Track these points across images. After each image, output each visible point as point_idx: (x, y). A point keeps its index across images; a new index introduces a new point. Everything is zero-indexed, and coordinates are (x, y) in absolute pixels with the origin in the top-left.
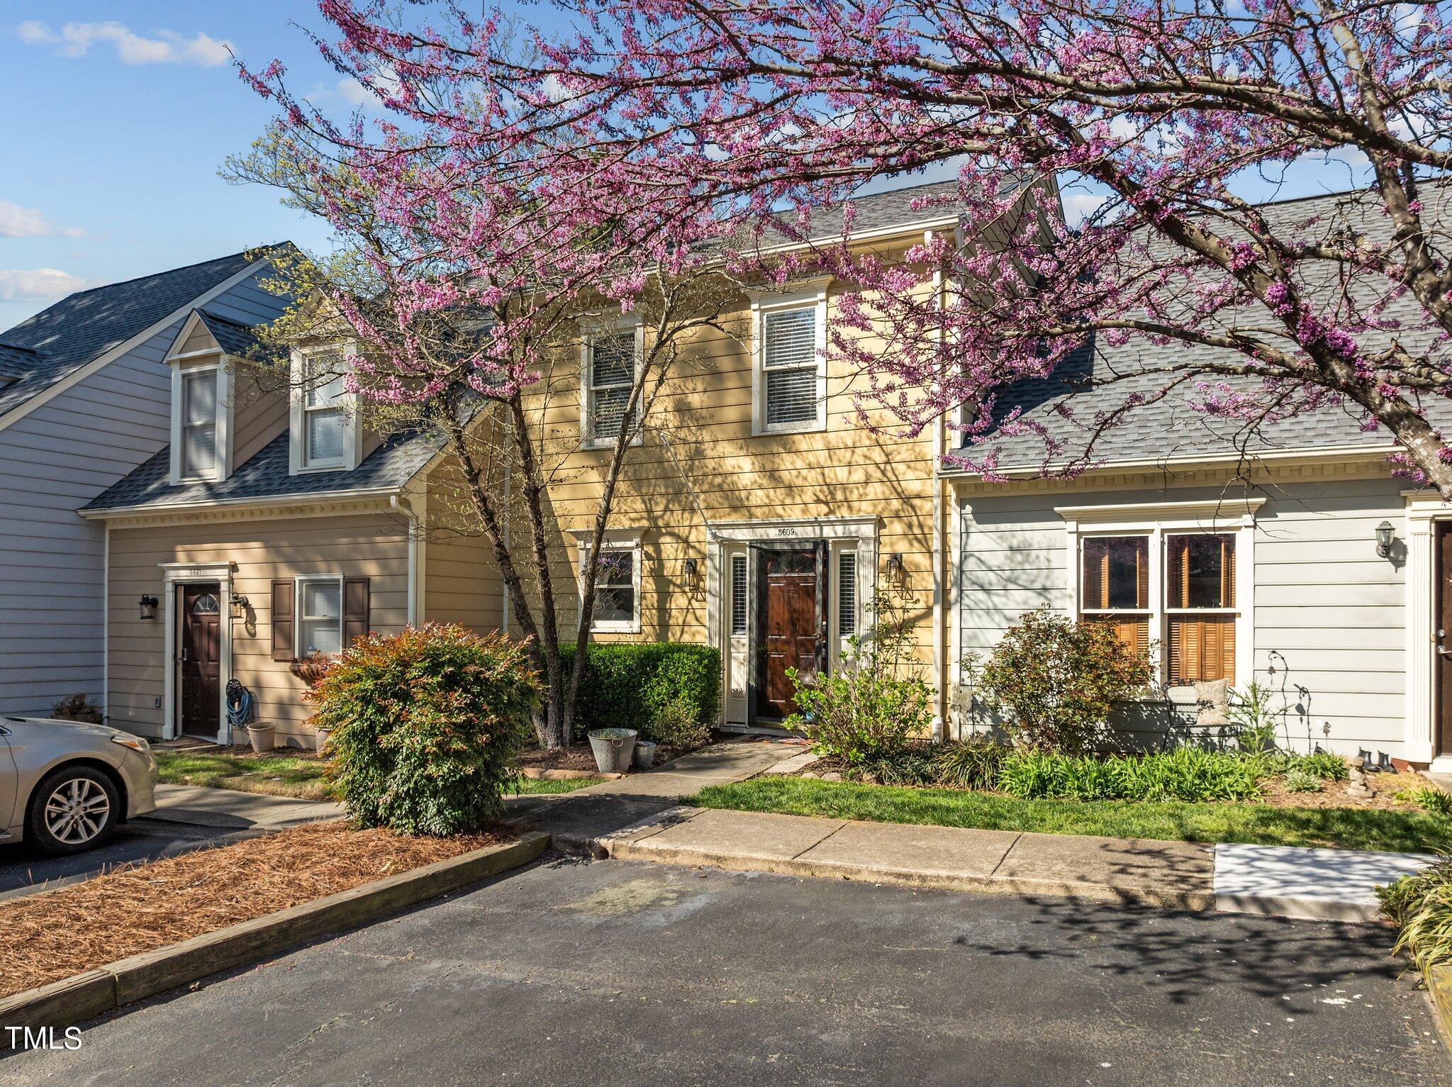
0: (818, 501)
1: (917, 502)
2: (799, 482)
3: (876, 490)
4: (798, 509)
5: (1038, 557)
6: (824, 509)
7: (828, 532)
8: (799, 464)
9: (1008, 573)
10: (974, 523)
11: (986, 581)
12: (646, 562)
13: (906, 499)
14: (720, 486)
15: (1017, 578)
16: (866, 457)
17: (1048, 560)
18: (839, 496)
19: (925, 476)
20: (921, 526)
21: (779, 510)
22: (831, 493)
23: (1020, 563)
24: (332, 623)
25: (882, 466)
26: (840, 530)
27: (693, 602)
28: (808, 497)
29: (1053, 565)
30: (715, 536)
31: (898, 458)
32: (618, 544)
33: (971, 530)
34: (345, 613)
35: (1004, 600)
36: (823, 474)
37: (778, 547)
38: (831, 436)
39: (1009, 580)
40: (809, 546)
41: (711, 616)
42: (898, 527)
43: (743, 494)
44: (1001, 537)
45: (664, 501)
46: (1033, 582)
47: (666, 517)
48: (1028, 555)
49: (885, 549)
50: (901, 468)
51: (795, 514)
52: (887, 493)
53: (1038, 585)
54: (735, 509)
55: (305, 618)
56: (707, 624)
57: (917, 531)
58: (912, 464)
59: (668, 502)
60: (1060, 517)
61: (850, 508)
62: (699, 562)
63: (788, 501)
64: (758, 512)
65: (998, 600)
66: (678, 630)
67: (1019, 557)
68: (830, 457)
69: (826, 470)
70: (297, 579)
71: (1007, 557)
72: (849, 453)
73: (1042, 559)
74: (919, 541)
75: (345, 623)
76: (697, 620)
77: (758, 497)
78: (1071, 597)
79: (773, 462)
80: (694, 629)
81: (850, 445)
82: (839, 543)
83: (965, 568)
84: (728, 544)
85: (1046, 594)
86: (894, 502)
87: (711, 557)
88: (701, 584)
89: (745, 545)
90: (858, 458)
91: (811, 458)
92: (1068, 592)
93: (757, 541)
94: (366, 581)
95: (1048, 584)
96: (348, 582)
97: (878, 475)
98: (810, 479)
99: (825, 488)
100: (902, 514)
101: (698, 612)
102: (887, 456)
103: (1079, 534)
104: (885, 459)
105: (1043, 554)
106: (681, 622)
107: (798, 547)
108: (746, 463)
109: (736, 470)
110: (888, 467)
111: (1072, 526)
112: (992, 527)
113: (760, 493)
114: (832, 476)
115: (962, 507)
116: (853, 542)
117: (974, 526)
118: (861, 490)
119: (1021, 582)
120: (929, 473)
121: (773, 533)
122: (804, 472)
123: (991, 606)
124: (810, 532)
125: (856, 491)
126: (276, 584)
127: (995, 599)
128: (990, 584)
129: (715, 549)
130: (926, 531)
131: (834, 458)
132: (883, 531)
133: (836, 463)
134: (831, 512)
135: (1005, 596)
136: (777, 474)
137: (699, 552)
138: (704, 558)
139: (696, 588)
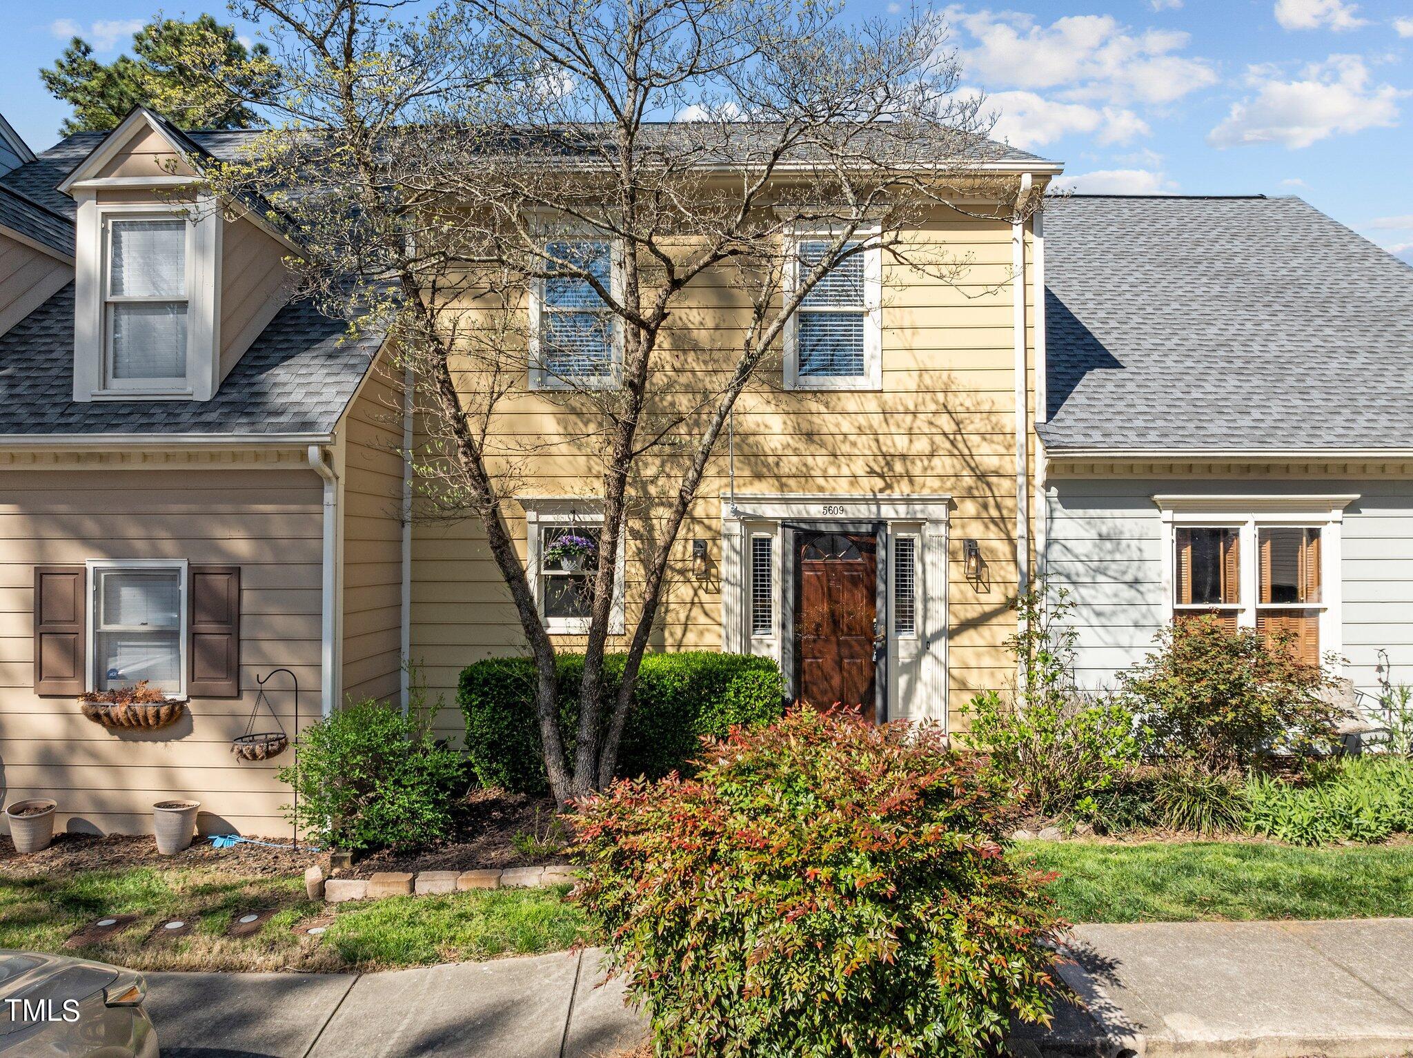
0: (872, 473)
1: (994, 480)
2: (846, 448)
3: (943, 464)
4: (844, 483)
5: (1129, 546)
6: (879, 483)
7: (887, 512)
8: (846, 426)
9: (1096, 564)
10: (1059, 506)
11: (1073, 572)
12: (632, 542)
13: (982, 476)
14: (738, 446)
15: (1106, 568)
16: (931, 423)
17: (1140, 550)
18: (898, 467)
19: (1004, 451)
20: (998, 507)
21: (821, 481)
22: (888, 464)
23: (1111, 552)
24: (166, 636)
25: (951, 437)
26: (902, 510)
27: (701, 593)
28: (859, 467)
29: (1146, 556)
30: (736, 512)
31: (971, 428)
32: (588, 518)
33: (1056, 514)
34: (192, 621)
35: (1092, 592)
36: (877, 441)
37: (823, 528)
38: (886, 396)
39: (1097, 571)
40: (864, 529)
41: (729, 611)
42: (970, 508)
43: (771, 460)
44: (1089, 523)
45: (658, 461)
46: (1124, 573)
47: (660, 483)
48: (1118, 544)
49: (956, 533)
50: (975, 440)
51: (842, 489)
52: (958, 466)
53: (1129, 578)
54: (759, 476)
55: (104, 628)
56: (724, 620)
57: (994, 513)
58: (988, 436)
59: (663, 465)
60: (1155, 505)
61: (911, 482)
62: (710, 543)
63: (832, 471)
64: (792, 482)
65: (1086, 592)
66: (678, 631)
67: (1108, 545)
68: (886, 420)
69: (881, 438)
70: (90, 567)
71: (1095, 546)
72: (909, 418)
73: (1134, 548)
74: (996, 524)
75: (193, 636)
76: (706, 614)
77: (790, 464)
78: (1165, 589)
79: (811, 423)
80: (701, 627)
81: (912, 408)
82: (900, 525)
83: (1050, 558)
84: (751, 522)
85: (1138, 586)
86: (967, 479)
87: (728, 537)
88: (713, 571)
89: (776, 525)
90: (921, 423)
91: (861, 420)
92: (1164, 584)
93: (792, 520)
94: (235, 571)
95: (1140, 576)
96: (196, 573)
97: (948, 445)
98: (860, 445)
99: (880, 458)
100: (976, 493)
101: (707, 606)
102: (958, 424)
103: (1174, 523)
104: (954, 427)
105: (1134, 543)
106: (682, 617)
107: (851, 529)
108: (776, 423)
109: (762, 430)
110: (959, 437)
111: (1168, 515)
112: (1080, 512)
113: (795, 459)
114: (889, 443)
115: (1048, 490)
116: (917, 525)
117: (1060, 511)
118: (926, 462)
119: (1110, 573)
120: (1009, 447)
121: (816, 511)
122: (852, 438)
123: (1079, 601)
124: (863, 512)
125: (918, 463)
126: (42, 575)
127: (1083, 591)
128: (1078, 575)
129: (736, 528)
130: (1005, 513)
131: (891, 421)
132: (954, 513)
133: (893, 429)
134: (889, 486)
135: (1094, 588)
136: (816, 438)
137: (709, 528)
138: (714, 539)
139: (705, 575)
